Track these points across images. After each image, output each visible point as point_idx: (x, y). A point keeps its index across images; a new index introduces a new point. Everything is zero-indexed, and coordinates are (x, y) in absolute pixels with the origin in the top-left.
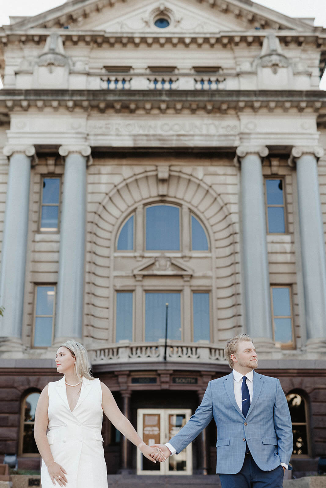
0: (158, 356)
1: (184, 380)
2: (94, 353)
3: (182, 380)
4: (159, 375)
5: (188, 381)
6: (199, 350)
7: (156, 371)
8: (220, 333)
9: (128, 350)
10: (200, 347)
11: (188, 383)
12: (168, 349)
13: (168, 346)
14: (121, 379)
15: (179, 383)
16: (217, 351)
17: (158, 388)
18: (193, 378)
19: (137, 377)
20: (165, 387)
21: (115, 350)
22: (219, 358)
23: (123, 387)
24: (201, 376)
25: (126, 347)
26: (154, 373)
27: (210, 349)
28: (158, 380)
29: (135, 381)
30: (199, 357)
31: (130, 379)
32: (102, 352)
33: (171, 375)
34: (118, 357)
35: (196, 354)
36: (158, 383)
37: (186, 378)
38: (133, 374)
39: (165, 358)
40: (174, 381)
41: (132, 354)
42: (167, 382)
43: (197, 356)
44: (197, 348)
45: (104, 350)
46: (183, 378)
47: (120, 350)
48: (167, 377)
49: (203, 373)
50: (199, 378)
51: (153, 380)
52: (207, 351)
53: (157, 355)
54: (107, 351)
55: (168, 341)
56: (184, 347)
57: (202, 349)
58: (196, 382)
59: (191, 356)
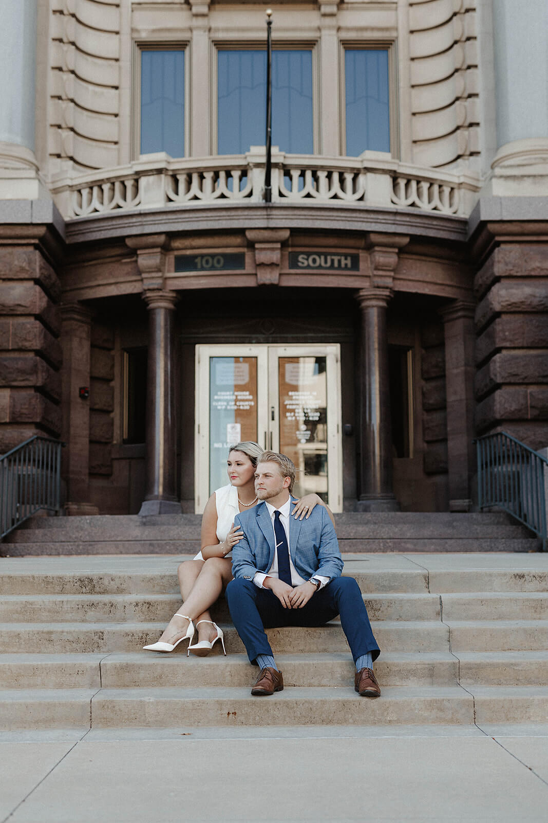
0: (250, 195)
1: (320, 261)
2: (75, 195)
3: (314, 261)
4: (251, 245)
5: (332, 261)
6: (361, 178)
7: (241, 232)
8: (418, 149)
9: (165, 182)
10: (368, 170)
11: (332, 267)
12: (276, 174)
13: (276, 165)
14: (146, 260)
15: (308, 267)
16: (414, 184)
17: (250, 282)
18: (346, 256)
19: (188, 252)
20: (269, 277)
21: (129, 184)
22: (418, 202)
23: (153, 281)
24: (370, 247)
25: (159, 171)
26: (238, 240)
27: (395, 176)
28: (248, 260)
29: (184, 263)
30: (361, 199)
31: (171, 259)
32: (96, 190)
33: (284, 244)
34: (137, 201)
35: (354, 191)
36: (249, 268)
37: (326, 255)
38: (177, 244)
39: (267, 196)
40: (294, 264)
41: (177, 193)
42: (272, 265)
43: (358, 195)
44: (356, 173)
45: (99, 184)
46: (319, 254)
47: (143, 181)
48: (273, 249)
49: (374, 238)
50: (362, 254)
51: (235, 261)
52: (387, 180)
53: (246, 191)
54: (106, 187)
55: (274, 150)
56: (322, 168)
57: (370, 175)
58: (355, 265)
59: (340, 194)
